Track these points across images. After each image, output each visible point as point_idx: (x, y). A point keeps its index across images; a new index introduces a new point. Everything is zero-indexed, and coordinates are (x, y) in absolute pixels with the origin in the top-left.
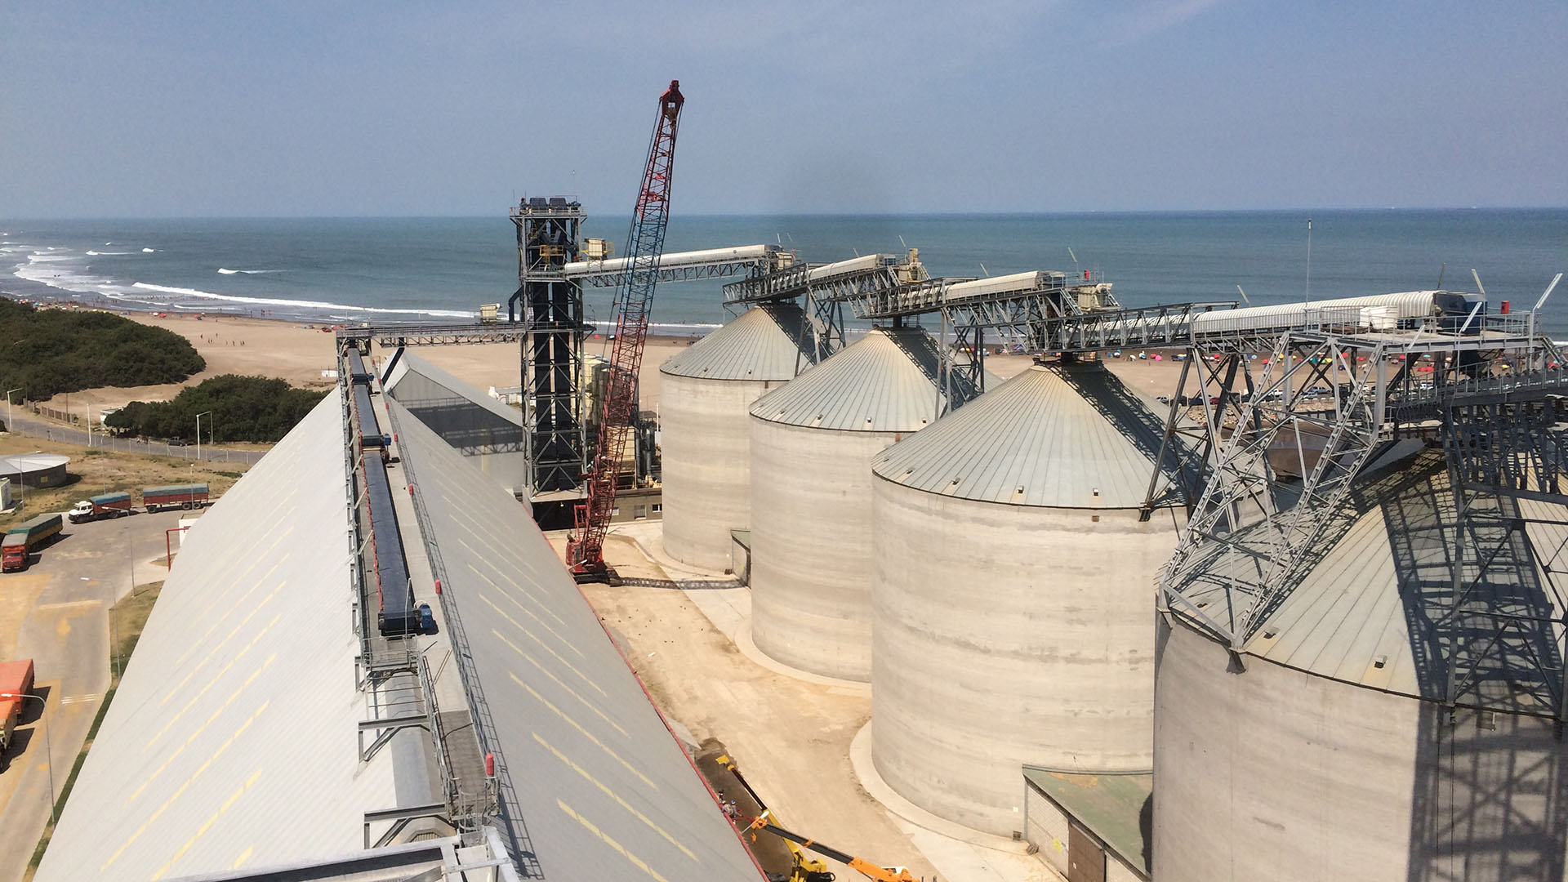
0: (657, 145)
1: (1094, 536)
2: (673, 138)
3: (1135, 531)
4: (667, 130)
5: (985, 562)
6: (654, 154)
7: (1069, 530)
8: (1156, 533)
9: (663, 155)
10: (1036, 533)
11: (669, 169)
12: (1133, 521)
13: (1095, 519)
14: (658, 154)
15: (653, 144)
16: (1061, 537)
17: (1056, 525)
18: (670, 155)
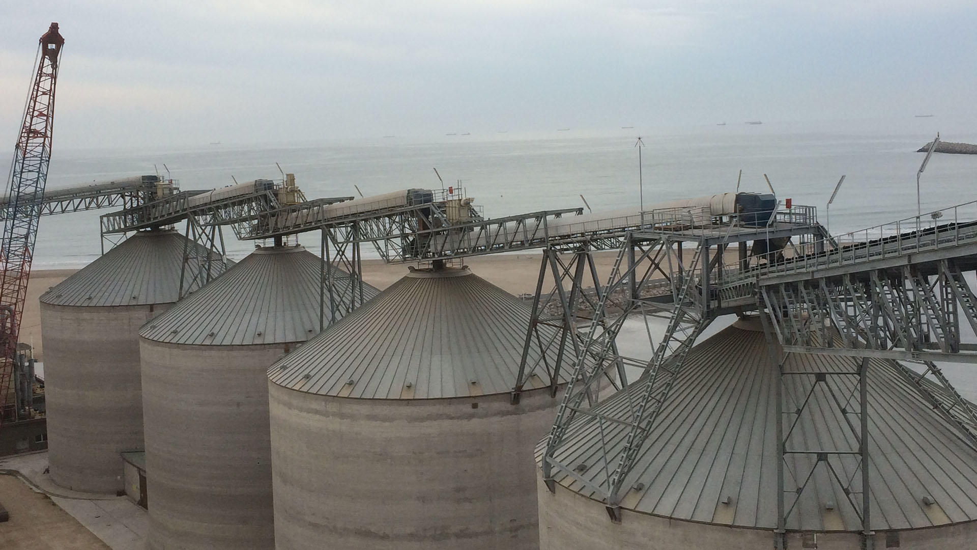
0: (38, 84)
1: (475, 421)
2: (54, 77)
3: (508, 413)
4: (48, 70)
5: (380, 455)
6: (35, 93)
7: (452, 418)
8: (526, 414)
9: (44, 93)
10: (425, 424)
11: (51, 106)
12: (506, 406)
13: (475, 406)
14: (40, 93)
15: (33, 83)
16: (446, 424)
17: (441, 415)
18: (51, 93)
